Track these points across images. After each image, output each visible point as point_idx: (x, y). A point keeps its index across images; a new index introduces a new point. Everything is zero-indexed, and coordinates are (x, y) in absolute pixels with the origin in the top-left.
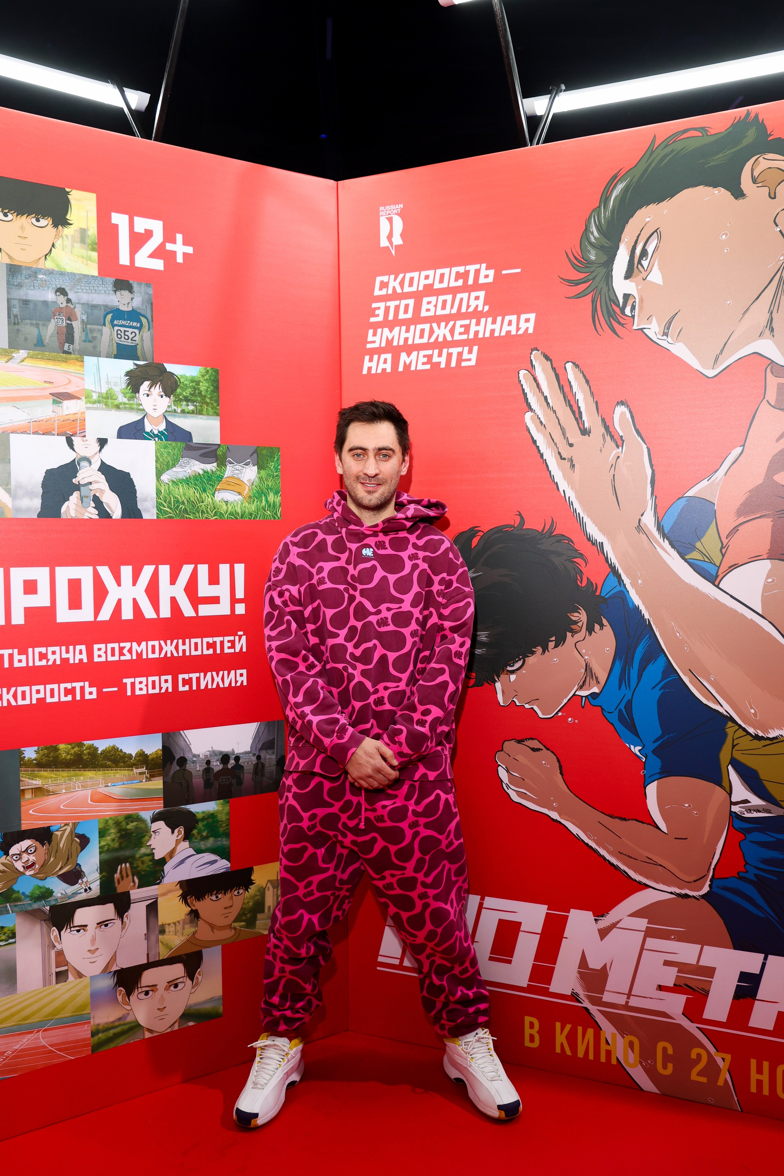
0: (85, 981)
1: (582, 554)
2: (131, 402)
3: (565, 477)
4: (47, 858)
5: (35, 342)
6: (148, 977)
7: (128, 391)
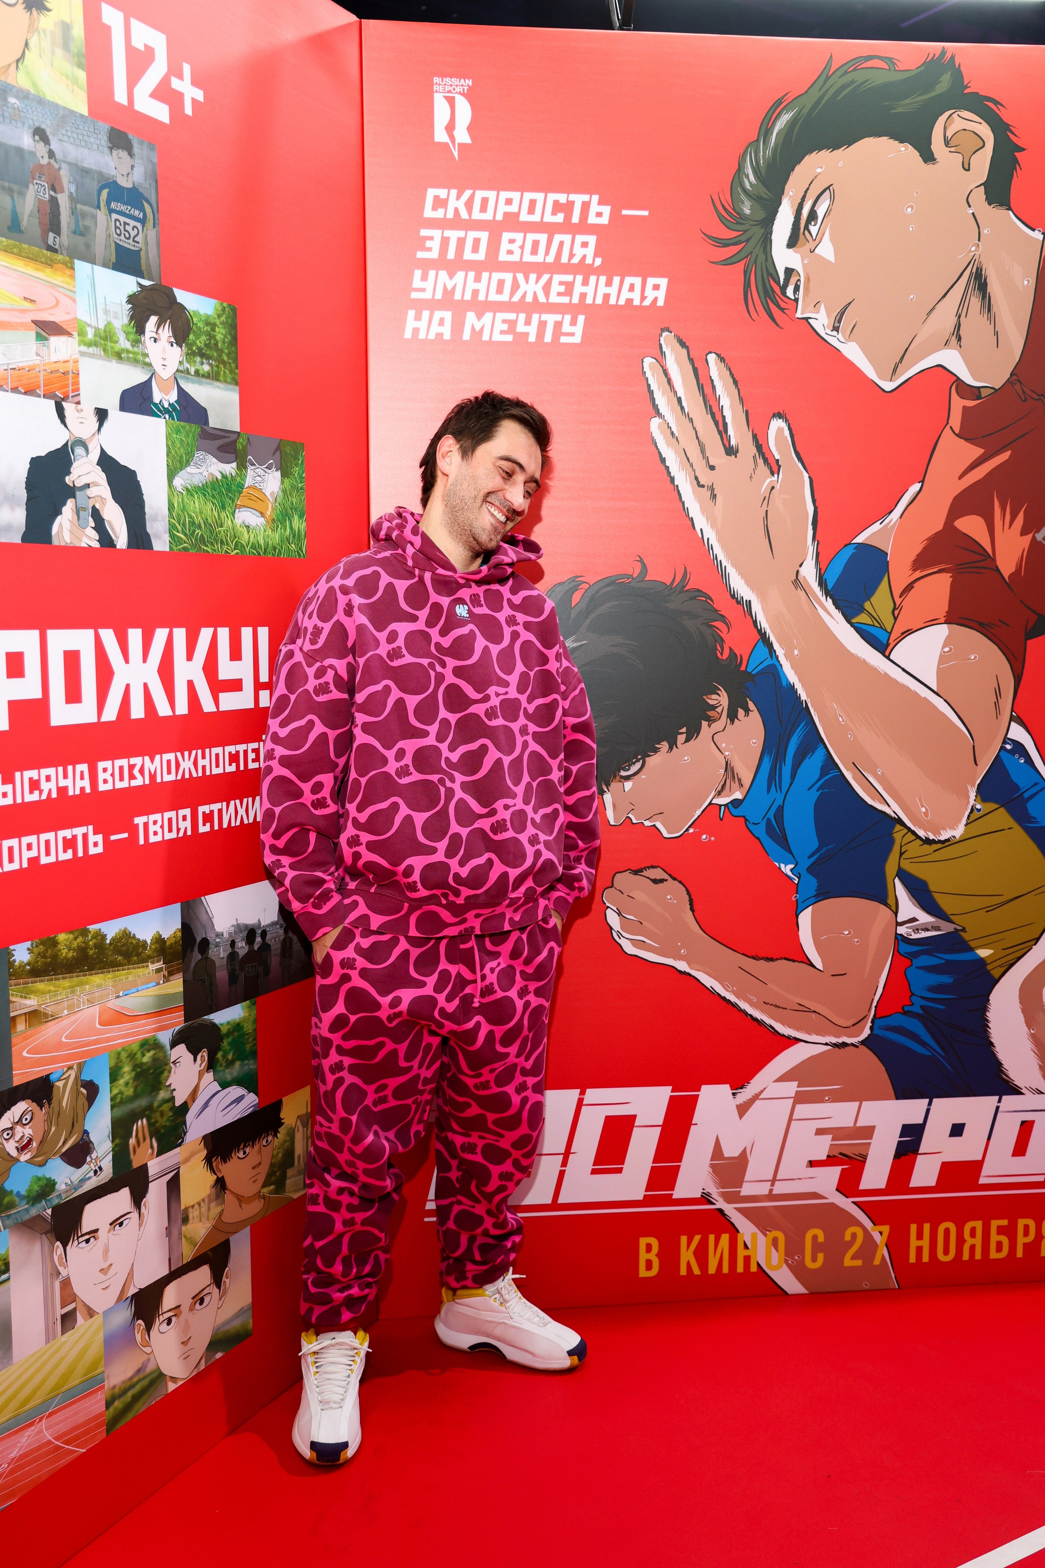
0: (98, 1319)
1: (723, 616)
2: (136, 349)
3: (703, 510)
4: (46, 1129)
5: (9, 223)
6: (170, 1297)
7: (131, 330)
